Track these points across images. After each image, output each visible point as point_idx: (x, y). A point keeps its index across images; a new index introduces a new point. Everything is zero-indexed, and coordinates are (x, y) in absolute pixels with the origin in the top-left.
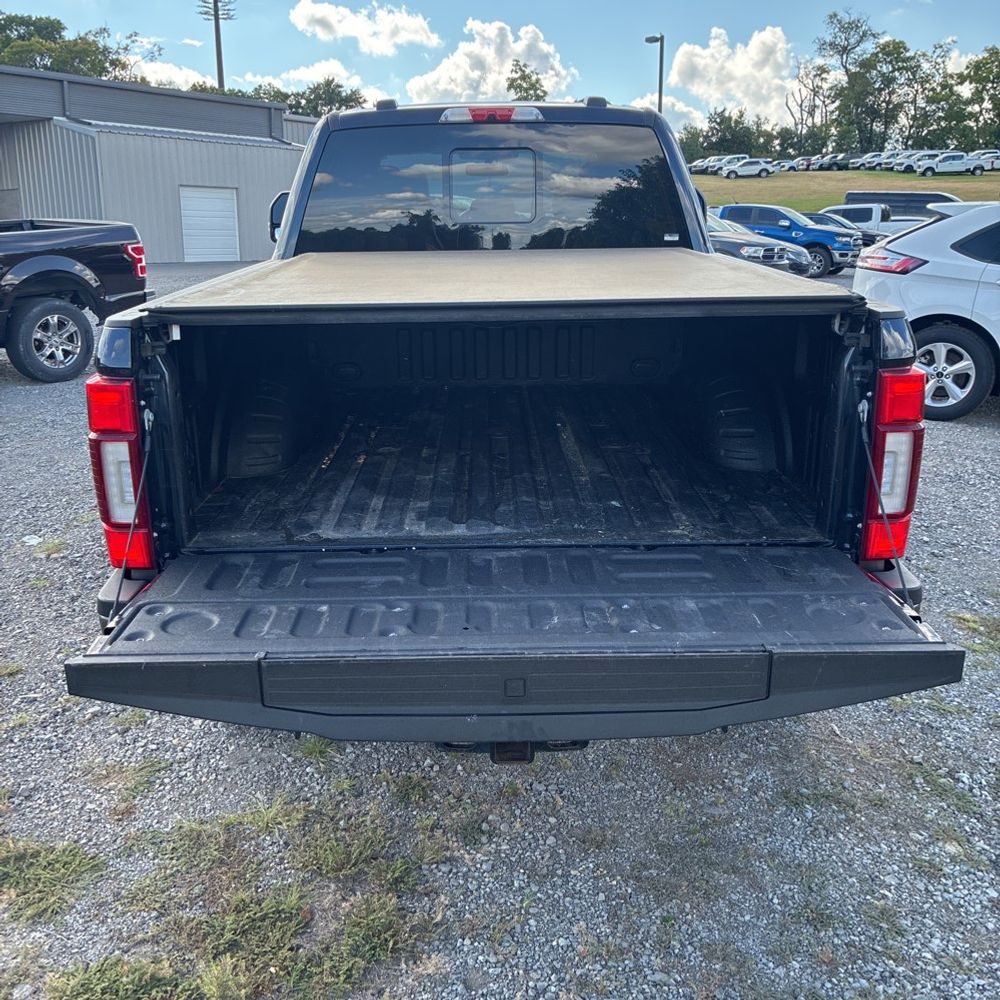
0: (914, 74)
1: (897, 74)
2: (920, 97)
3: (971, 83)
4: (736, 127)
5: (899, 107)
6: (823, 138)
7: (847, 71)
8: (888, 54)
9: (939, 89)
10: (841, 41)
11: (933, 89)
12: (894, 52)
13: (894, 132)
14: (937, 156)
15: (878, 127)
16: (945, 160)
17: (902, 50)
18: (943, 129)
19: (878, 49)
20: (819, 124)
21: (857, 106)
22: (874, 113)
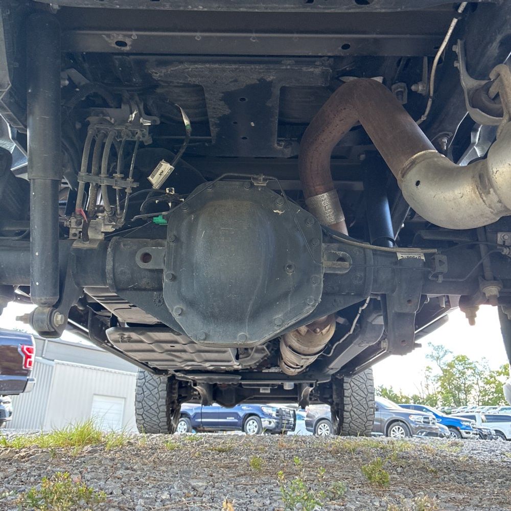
0: (474, 370)
1: (466, 370)
2: (480, 382)
3: (504, 375)
4: (390, 393)
5: (471, 386)
6: (435, 400)
7: (441, 368)
8: (460, 361)
9: (489, 378)
10: (435, 354)
11: (486, 378)
12: (462, 360)
13: (470, 397)
14: (497, 408)
15: (462, 396)
16: (502, 409)
17: (466, 359)
18: (496, 397)
19: (455, 359)
20: (431, 394)
21: (449, 384)
22: (458, 389)
